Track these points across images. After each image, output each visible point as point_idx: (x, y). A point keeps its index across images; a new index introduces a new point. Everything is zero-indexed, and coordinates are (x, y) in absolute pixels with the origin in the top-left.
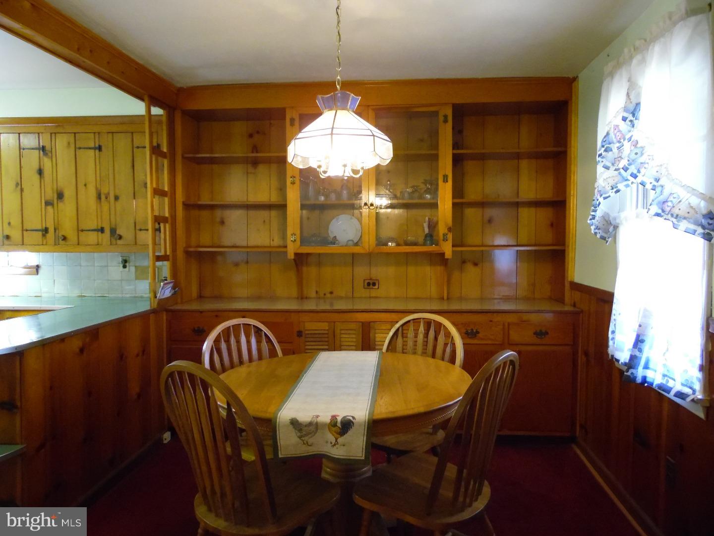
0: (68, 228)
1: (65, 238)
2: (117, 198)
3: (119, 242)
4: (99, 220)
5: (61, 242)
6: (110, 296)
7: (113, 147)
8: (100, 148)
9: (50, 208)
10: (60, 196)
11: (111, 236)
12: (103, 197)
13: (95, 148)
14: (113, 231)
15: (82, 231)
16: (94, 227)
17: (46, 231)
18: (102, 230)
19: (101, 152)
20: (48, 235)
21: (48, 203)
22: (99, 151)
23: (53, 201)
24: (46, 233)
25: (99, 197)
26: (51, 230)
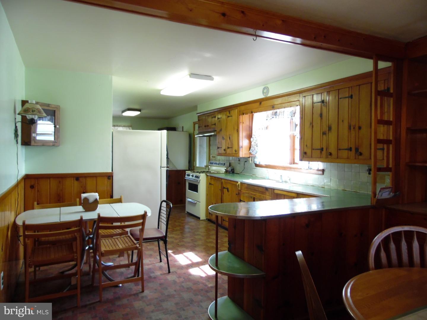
0: (333, 149)
1: (331, 154)
2: (360, 128)
3: (360, 157)
4: (349, 143)
5: (329, 156)
6: (361, 192)
7: (359, 95)
8: (351, 97)
9: (324, 136)
10: (330, 128)
11: (355, 153)
12: (352, 128)
13: (349, 97)
14: (357, 150)
15: (340, 150)
16: (346, 147)
17: (322, 149)
18: (350, 149)
19: (352, 99)
20: (323, 152)
21: (324, 133)
22: (351, 98)
23: (326, 132)
24: (322, 151)
25: (350, 128)
26: (325, 149)
